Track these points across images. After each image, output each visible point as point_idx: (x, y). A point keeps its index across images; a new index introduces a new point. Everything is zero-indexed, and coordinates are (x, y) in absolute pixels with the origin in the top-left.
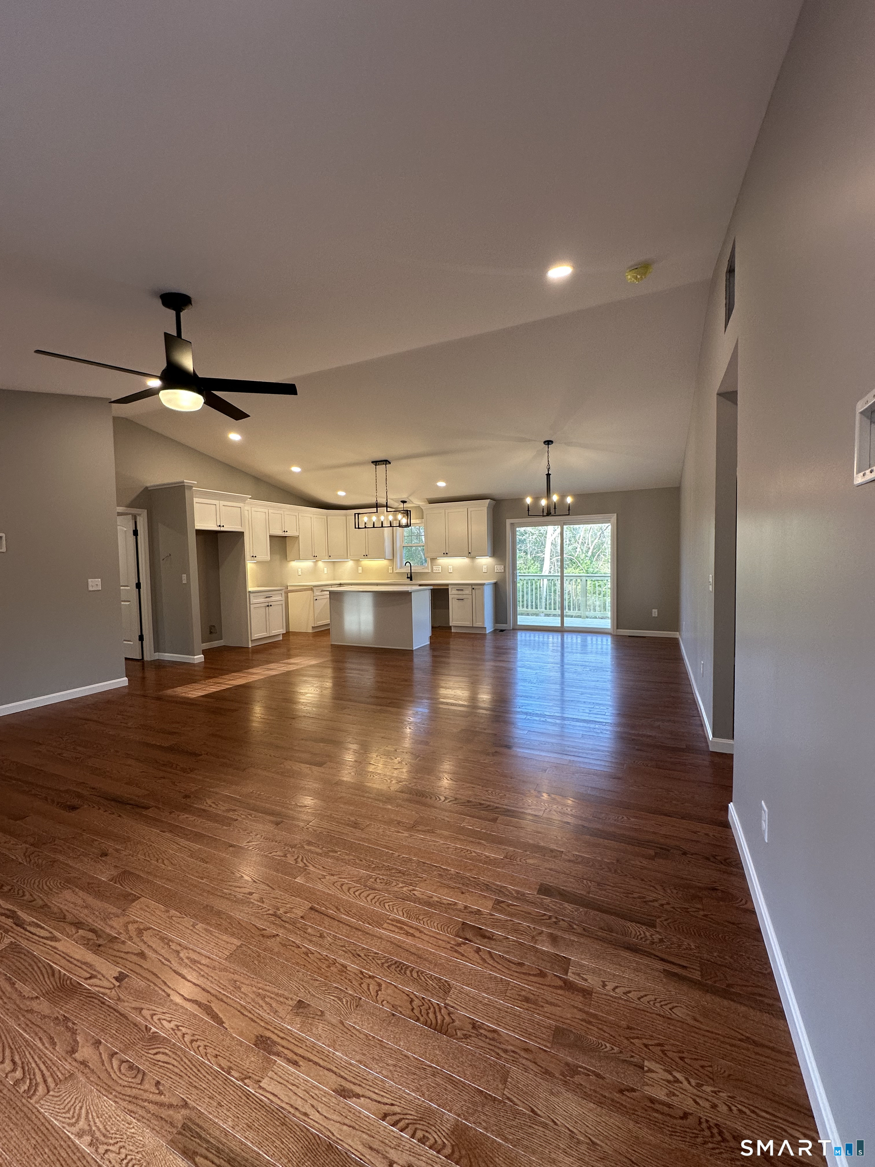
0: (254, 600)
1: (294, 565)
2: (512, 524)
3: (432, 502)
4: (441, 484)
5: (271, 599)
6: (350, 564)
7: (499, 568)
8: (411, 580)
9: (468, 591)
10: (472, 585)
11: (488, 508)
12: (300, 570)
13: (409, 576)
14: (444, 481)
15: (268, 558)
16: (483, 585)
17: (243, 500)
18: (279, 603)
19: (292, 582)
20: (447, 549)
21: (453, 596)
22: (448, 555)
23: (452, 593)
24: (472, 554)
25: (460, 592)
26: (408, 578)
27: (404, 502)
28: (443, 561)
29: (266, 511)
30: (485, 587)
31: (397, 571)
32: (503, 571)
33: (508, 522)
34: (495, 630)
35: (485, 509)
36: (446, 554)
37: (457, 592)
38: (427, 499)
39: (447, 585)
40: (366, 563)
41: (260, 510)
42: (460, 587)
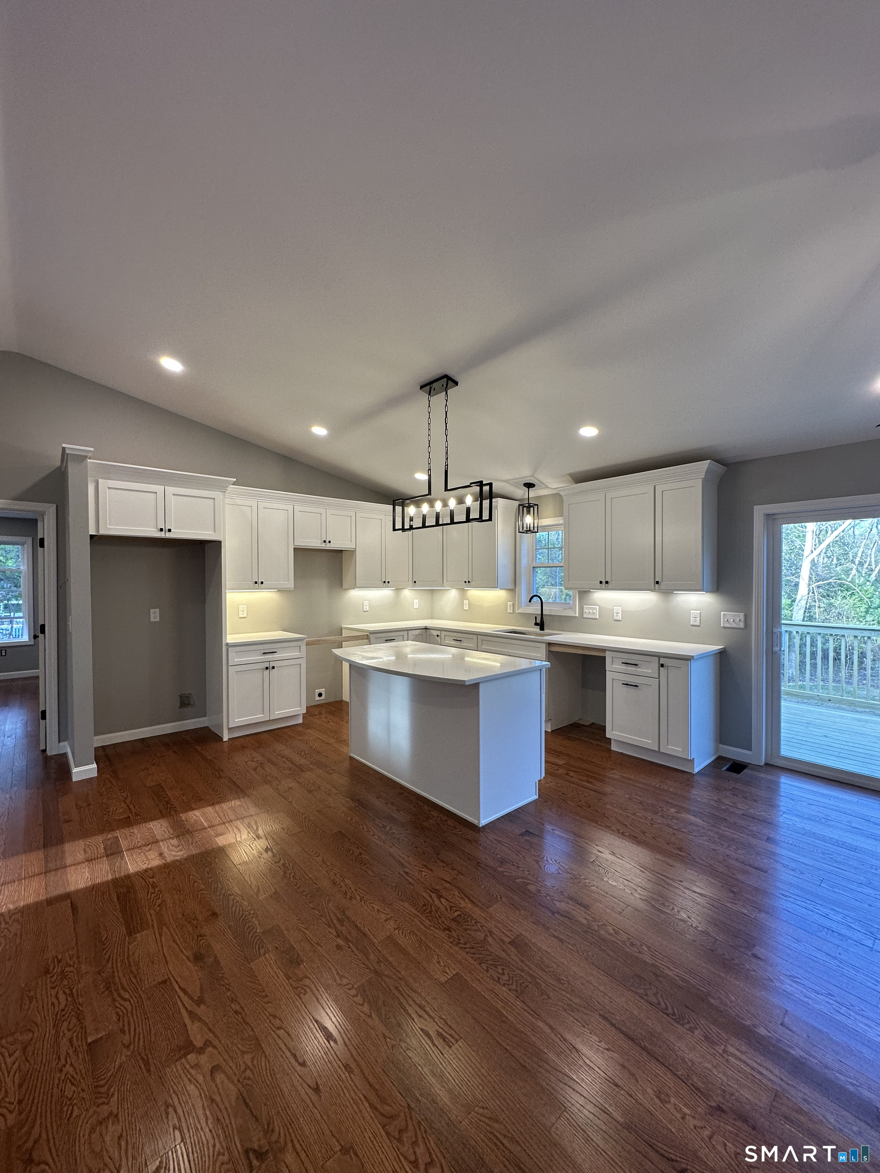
0: (235, 658)
1: (356, 595)
2: (769, 517)
3: (581, 478)
4: (589, 432)
5: (275, 655)
6: (452, 594)
7: (732, 618)
8: (542, 629)
9: (649, 669)
10: (658, 656)
11: (704, 481)
12: (366, 603)
13: (538, 621)
14: (593, 425)
15: (290, 584)
16: (687, 659)
17: (223, 488)
18: (292, 662)
19: (352, 624)
20: (608, 574)
21: (616, 676)
22: (609, 586)
23: (614, 670)
24: (663, 585)
25: (631, 669)
26: (536, 624)
27: (529, 486)
28: (603, 597)
29: (290, 508)
30: (695, 666)
31: (519, 611)
32: (742, 625)
33: (759, 512)
34: (720, 760)
35: (699, 485)
36: (605, 584)
37: (624, 667)
38: (571, 475)
39: (604, 650)
40: (475, 593)
41: (275, 506)
42: (632, 658)
